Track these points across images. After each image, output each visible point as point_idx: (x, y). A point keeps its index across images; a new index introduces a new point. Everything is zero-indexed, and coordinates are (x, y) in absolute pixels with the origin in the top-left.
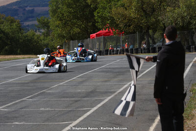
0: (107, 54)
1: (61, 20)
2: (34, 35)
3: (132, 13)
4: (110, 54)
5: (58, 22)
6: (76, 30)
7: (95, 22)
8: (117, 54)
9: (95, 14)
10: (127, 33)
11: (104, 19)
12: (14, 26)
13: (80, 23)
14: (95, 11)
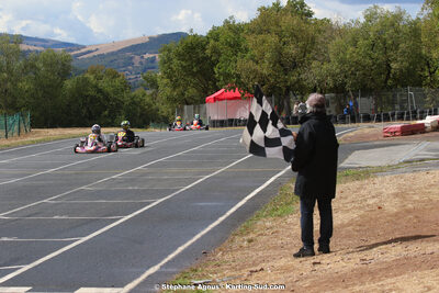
0: (231, 125)
1: (169, 77)
2: (144, 95)
3: (265, 69)
4: (236, 125)
5: (165, 81)
6: (191, 92)
7: (216, 80)
9: (216, 70)
11: (228, 76)
12: (117, 82)
13: (196, 81)
14: (215, 65)
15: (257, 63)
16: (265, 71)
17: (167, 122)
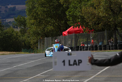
0: (78, 50)
1: (35, 19)
3: (101, 12)
4: (81, 50)
5: (32, 21)
6: (50, 28)
7: (67, 20)
8: (87, 50)
9: (67, 13)
10: (96, 31)
11: (75, 17)
13: (53, 21)
14: (66, 10)
15: (95, 8)
16: (101, 14)
17: (29, 48)
